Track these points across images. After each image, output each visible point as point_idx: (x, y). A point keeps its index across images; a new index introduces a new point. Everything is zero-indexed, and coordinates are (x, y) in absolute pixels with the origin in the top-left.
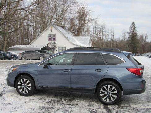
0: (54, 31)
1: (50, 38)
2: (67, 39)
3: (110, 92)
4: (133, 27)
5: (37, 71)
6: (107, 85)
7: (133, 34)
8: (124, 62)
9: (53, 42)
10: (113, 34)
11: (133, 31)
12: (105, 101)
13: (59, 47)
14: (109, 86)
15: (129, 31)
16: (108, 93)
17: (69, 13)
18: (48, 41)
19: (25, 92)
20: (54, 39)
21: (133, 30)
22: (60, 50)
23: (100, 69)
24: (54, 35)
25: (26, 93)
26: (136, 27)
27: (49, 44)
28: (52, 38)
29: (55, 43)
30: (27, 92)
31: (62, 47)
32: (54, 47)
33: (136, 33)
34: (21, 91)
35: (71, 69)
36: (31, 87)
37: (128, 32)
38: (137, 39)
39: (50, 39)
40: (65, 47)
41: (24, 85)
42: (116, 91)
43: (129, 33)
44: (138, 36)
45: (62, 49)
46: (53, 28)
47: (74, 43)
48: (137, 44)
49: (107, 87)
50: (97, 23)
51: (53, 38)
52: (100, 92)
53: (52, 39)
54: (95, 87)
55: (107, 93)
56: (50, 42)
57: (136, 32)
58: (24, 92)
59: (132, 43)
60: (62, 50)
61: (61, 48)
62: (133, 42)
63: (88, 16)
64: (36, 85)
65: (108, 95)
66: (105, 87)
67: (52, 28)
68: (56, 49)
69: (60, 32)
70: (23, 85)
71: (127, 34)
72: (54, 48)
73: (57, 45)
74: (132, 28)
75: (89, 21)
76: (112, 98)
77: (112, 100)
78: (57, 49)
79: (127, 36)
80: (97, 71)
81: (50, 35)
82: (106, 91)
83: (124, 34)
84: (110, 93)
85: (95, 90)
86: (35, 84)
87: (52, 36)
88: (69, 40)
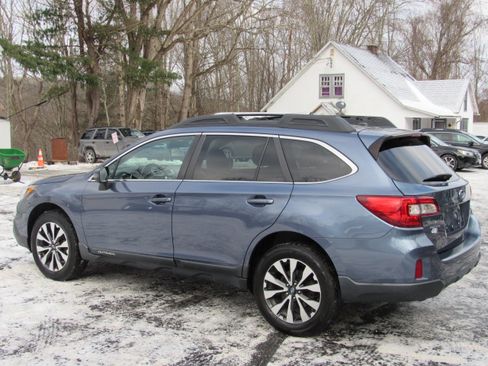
0: (340, 66)
1: (328, 89)
2: (382, 88)
3: (298, 288)
5: (81, 197)
6: (285, 260)
8: (354, 169)
9: (335, 101)
12: (281, 318)
14: (293, 263)
16: (290, 287)
18: (320, 98)
20: (339, 91)
23: (263, 197)
24: (339, 78)
25: (56, 270)
27: (320, 107)
28: (332, 87)
29: (340, 106)
30: (60, 267)
34: (44, 261)
35: (175, 195)
36: (68, 252)
39: (325, 92)
41: (52, 243)
42: (316, 282)
46: (336, 53)
47: (406, 103)
49: (286, 267)
51: (336, 88)
52: (265, 285)
53: (332, 91)
54: (247, 265)
55: (286, 289)
56: (326, 101)
63: (473, 8)
64: (80, 244)
65: (290, 297)
66: (278, 265)
67: (332, 55)
69: (361, 68)
75: (478, 24)
76: (302, 310)
77: (304, 317)
80: (253, 204)
81: (325, 78)
82: (284, 281)
84: (296, 292)
85: (245, 275)
87: (332, 81)
88: (389, 95)
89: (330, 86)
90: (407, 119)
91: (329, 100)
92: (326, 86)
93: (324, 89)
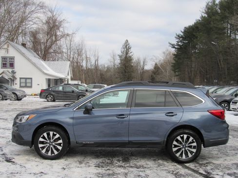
0: (12, 53)
1: (6, 64)
2: (34, 64)
4: (126, 47)
5: (73, 118)
6: (182, 136)
7: (126, 57)
9: (10, 70)
10: (96, 58)
11: (127, 54)
12: (180, 157)
13: (20, 78)
14: (185, 136)
15: (120, 53)
17: (32, 23)
18: (2, 68)
19: (52, 152)
20: (12, 65)
21: (126, 52)
22: (23, 82)
23: (172, 113)
24: (13, 58)
25: (53, 155)
26: (130, 48)
27: (3, 73)
29: (13, 72)
30: (56, 152)
31: (26, 79)
32: (12, 78)
33: (130, 57)
34: (44, 151)
36: (62, 145)
37: (118, 55)
38: (132, 66)
39: (4, 65)
40: (31, 78)
41: (50, 142)
42: (194, 142)
43: (120, 57)
44: (133, 61)
45: (26, 81)
46: (10, 46)
47: (45, 71)
48: (133, 74)
49: (182, 138)
50: (72, 40)
51: (10, 64)
52: (173, 146)
53: (8, 65)
55: (182, 146)
57: (131, 54)
58: (49, 154)
59: (125, 72)
60: (26, 83)
61: (23, 81)
62: (126, 70)
63: (61, 29)
64: (71, 140)
66: (179, 138)
67: (8, 47)
68: (15, 82)
69: (23, 54)
70: (48, 142)
71: (118, 58)
72: (13, 80)
73: (18, 76)
74: (125, 49)
75: (63, 36)
76: (189, 153)
78: (17, 81)
79: (118, 61)
80: (167, 116)
81: (4, 58)
83: (114, 59)
84: (186, 147)
85: (165, 143)
86: (69, 139)
87: (8, 60)
88: (37, 68)
89: (7, 63)
90: (46, 79)
91: (6, 70)
92: (5, 62)
93: (3, 64)
